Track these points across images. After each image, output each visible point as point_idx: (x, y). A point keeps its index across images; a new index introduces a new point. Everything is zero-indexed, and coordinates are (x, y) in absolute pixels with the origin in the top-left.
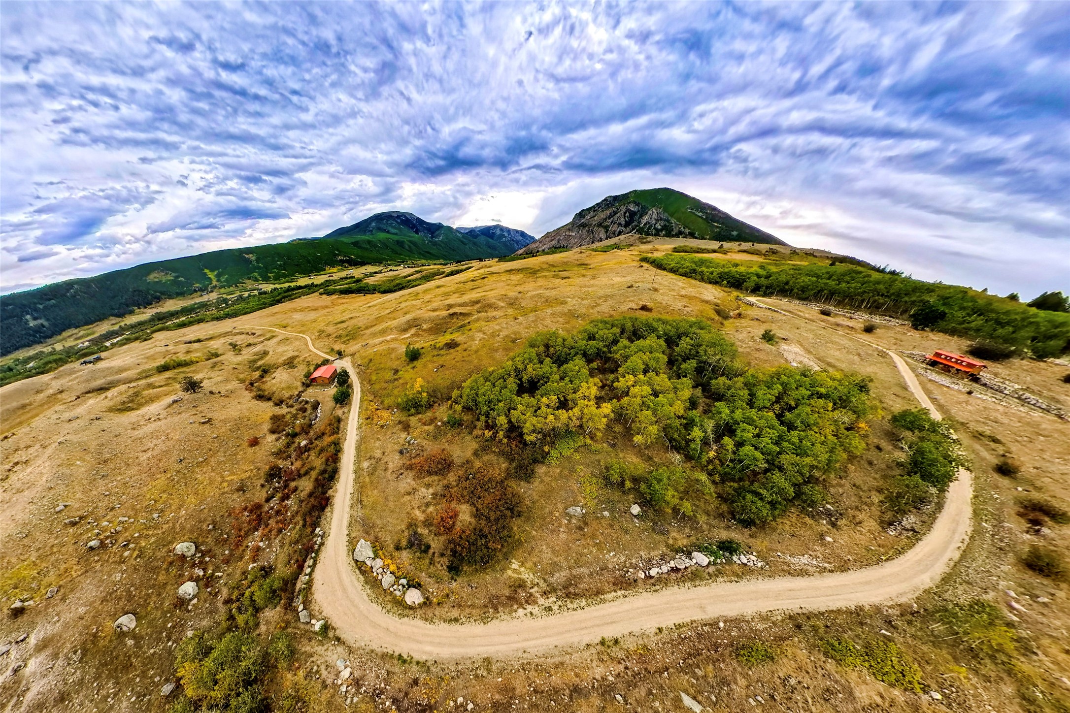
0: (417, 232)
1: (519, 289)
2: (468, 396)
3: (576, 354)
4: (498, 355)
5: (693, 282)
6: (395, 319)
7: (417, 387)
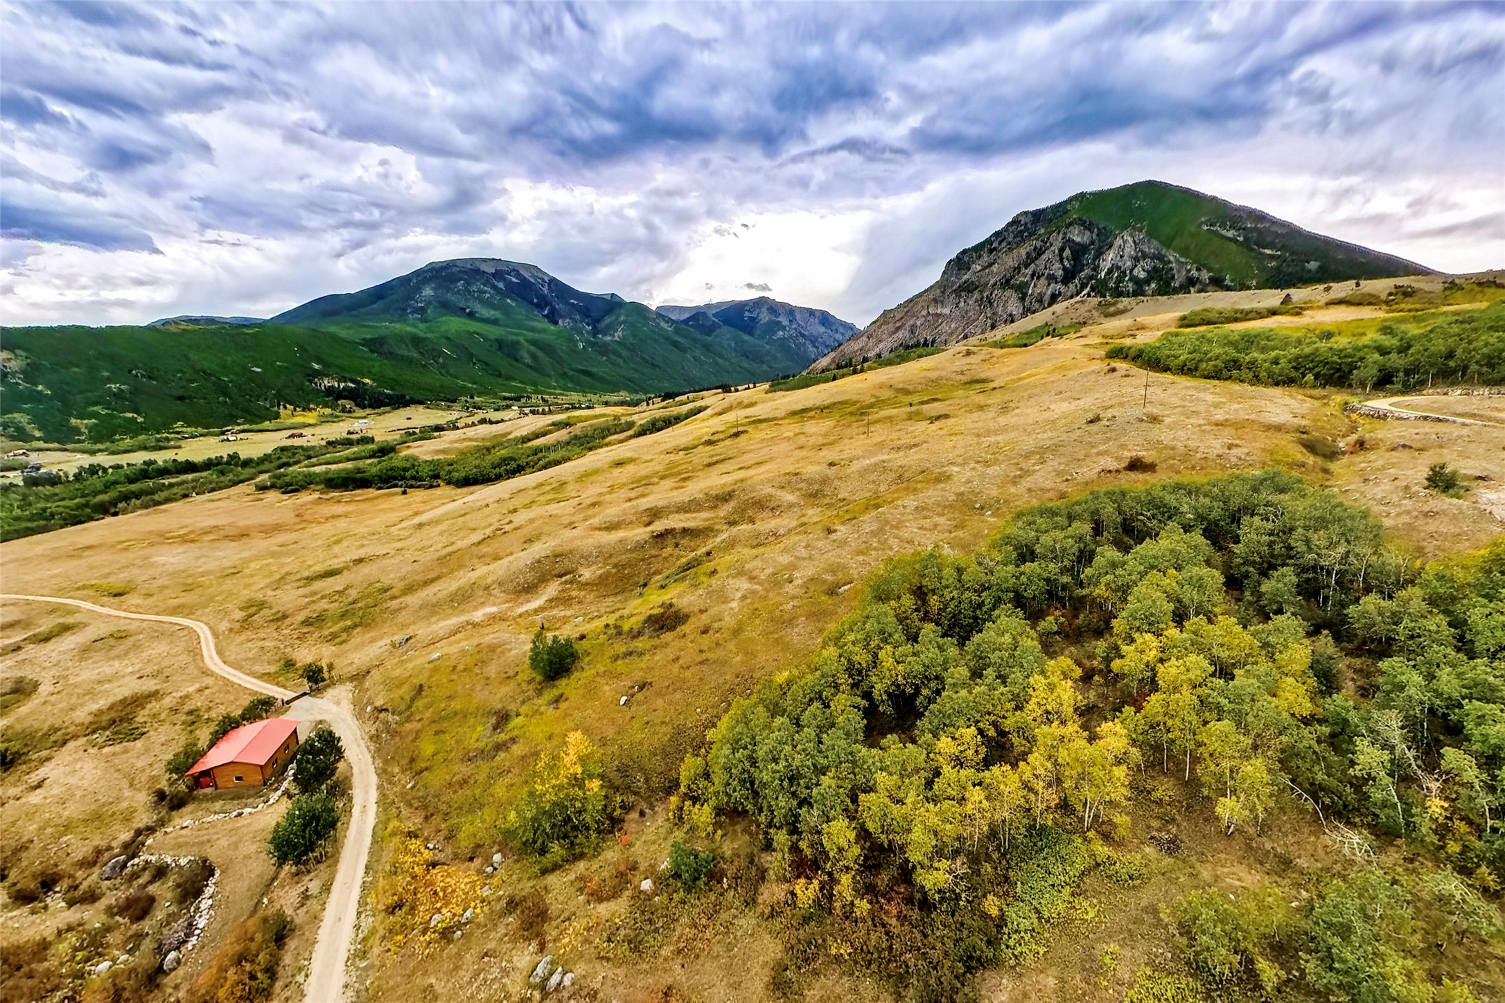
0: (553, 318)
1: (829, 454)
2: (728, 769)
3: (998, 602)
4: (799, 634)
5: (1237, 387)
6: (497, 558)
7: (570, 764)
